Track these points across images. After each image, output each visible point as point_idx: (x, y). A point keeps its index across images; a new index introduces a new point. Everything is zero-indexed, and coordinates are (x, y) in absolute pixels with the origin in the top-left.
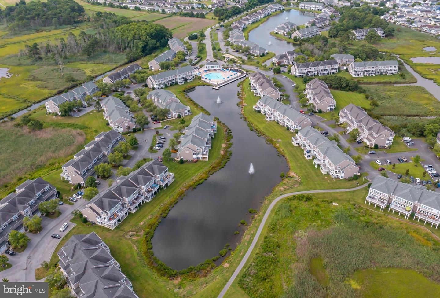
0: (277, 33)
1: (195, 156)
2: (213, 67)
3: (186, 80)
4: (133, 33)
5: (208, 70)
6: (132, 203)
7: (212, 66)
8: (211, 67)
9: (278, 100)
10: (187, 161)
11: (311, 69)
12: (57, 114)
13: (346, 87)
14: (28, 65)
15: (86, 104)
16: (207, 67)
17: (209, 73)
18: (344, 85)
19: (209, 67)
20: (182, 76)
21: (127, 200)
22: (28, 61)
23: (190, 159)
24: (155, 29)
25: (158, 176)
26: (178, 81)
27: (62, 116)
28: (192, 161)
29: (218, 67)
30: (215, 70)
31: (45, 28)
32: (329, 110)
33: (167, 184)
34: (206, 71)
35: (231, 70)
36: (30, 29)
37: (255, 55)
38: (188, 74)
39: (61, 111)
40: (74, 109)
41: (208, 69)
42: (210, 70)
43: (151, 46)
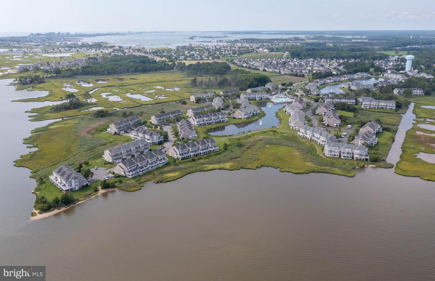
0: (344, 87)
1: (240, 117)
3: (261, 99)
4: (246, 77)
6: (207, 121)
7: (280, 95)
9: (301, 110)
10: (236, 118)
11: (335, 100)
12: (194, 102)
13: (347, 109)
14: (189, 88)
15: (207, 101)
16: (277, 95)
18: (346, 108)
20: (259, 96)
21: (205, 118)
22: (191, 86)
23: (238, 118)
24: (260, 77)
25: (220, 116)
26: (257, 98)
27: (196, 103)
28: (239, 119)
29: (285, 97)
30: (282, 97)
31: (205, 75)
32: (335, 126)
33: (223, 121)
35: (291, 98)
36: (198, 75)
37: (313, 94)
38: (263, 96)
39: (196, 100)
40: (202, 101)
43: (254, 85)
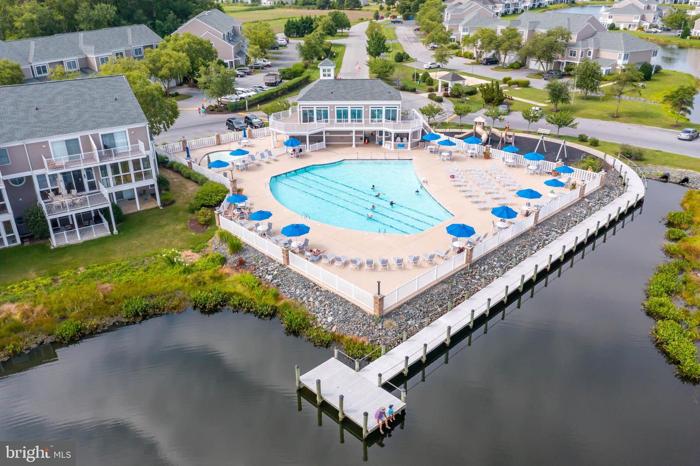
2: (357, 115)
5: (316, 138)
7: (350, 105)
8: (342, 115)
16: (307, 117)
17: (317, 156)
19: (323, 115)
29: (391, 116)
30: (369, 139)
34: (296, 141)
35: (493, 141)
41: (316, 127)
42: (334, 141)
